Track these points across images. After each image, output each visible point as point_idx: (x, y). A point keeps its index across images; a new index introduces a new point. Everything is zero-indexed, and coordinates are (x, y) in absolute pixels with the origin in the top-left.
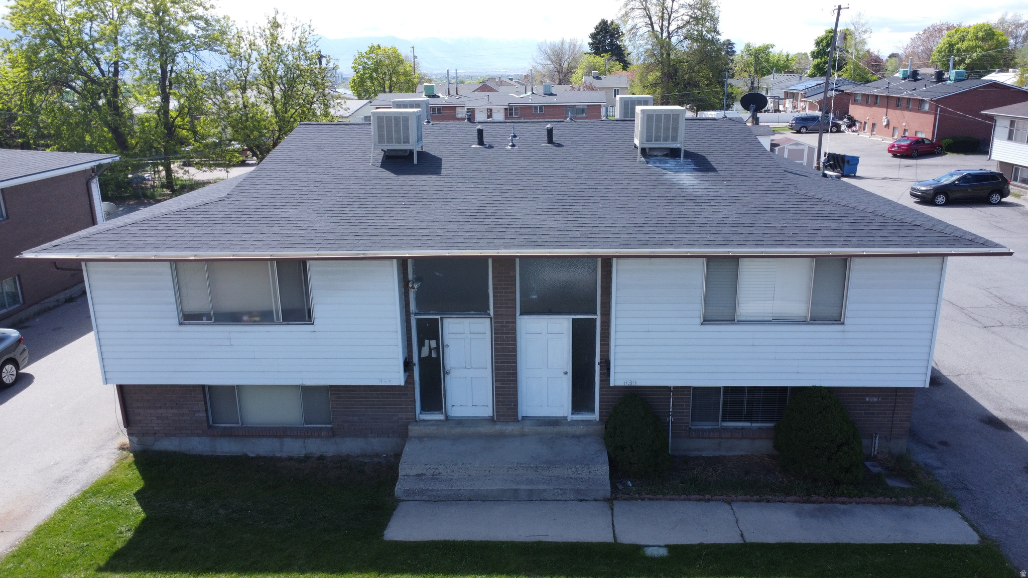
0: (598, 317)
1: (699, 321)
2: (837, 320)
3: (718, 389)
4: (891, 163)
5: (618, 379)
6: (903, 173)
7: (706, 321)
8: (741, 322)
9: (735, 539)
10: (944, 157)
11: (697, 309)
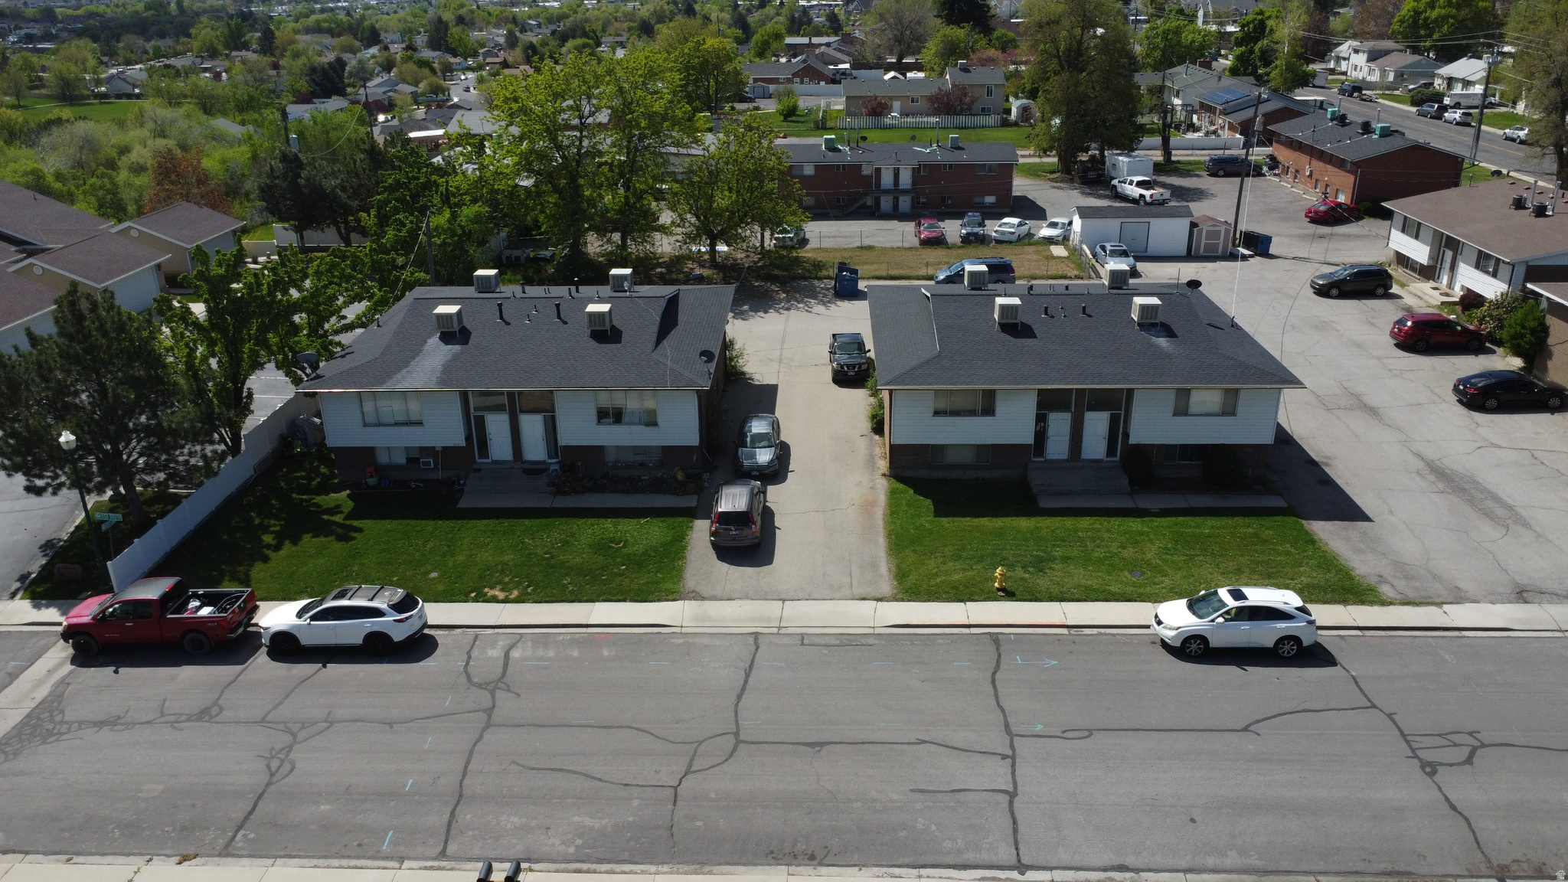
0: (1123, 412)
1: (1171, 415)
2: (1233, 414)
3: (1176, 445)
4: (1307, 232)
5: (1133, 440)
6: (1316, 250)
7: (1175, 414)
8: (1190, 415)
9: (1187, 506)
10: (1360, 223)
11: (1171, 409)
